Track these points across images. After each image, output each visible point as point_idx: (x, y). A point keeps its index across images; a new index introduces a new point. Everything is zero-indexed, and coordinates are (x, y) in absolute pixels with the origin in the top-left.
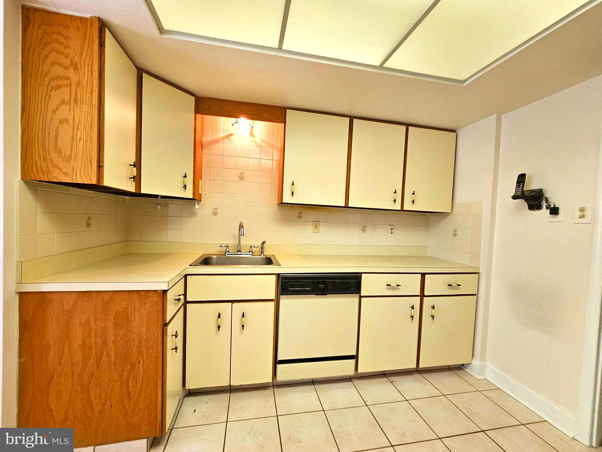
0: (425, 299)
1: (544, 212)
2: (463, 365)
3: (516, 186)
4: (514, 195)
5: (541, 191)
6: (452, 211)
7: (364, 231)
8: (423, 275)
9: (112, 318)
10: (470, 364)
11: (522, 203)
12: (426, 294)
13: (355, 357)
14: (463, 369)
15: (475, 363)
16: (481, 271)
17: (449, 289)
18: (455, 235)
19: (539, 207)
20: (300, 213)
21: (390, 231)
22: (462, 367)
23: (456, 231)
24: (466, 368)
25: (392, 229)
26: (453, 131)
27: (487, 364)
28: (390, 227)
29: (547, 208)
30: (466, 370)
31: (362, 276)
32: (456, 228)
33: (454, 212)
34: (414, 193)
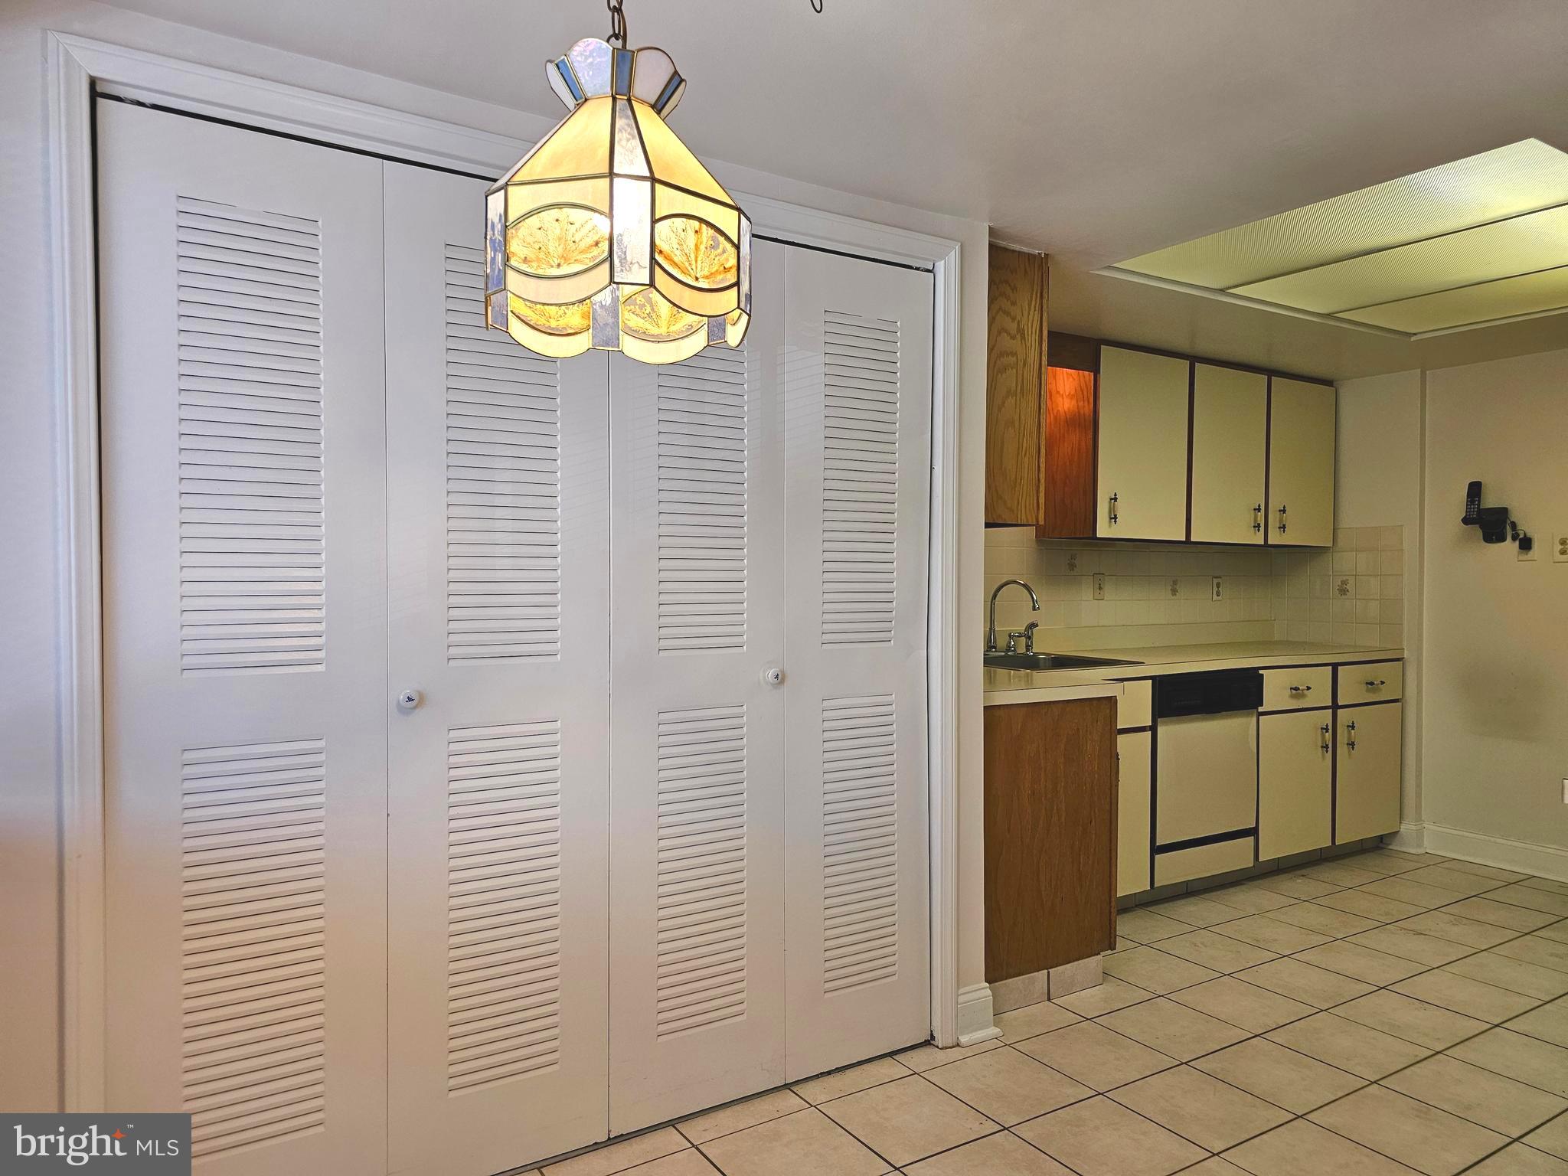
0: (1339, 711)
1: (1509, 546)
3: (1467, 501)
4: (1465, 517)
5: (1505, 510)
6: (1333, 543)
7: (1174, 591)
8: (1335, 667)
9: (1063, 746)
10: (1398, 832)
11: (1475, 531)
12: (1340, 703)
13: (1253, 832)
14: (1382, 848)
15: (1407, 828)
16: (1406, 655)
17: (1368, 690)
18: (1343, 591)
19: (1501, 538)
20: (1073, 557)
21: (1215, 589)
22: (1381, 845)
23: (1344, 582)
24: (1390, 844)
25: (1218, 585)
26: (1329, 383)
27: (1426, 826)
28: (1215, 581)
29: (1515, 537)
31: (1262, 675)
32: (1344, 578)
33: (1341, 543)
34: (1284, 511)
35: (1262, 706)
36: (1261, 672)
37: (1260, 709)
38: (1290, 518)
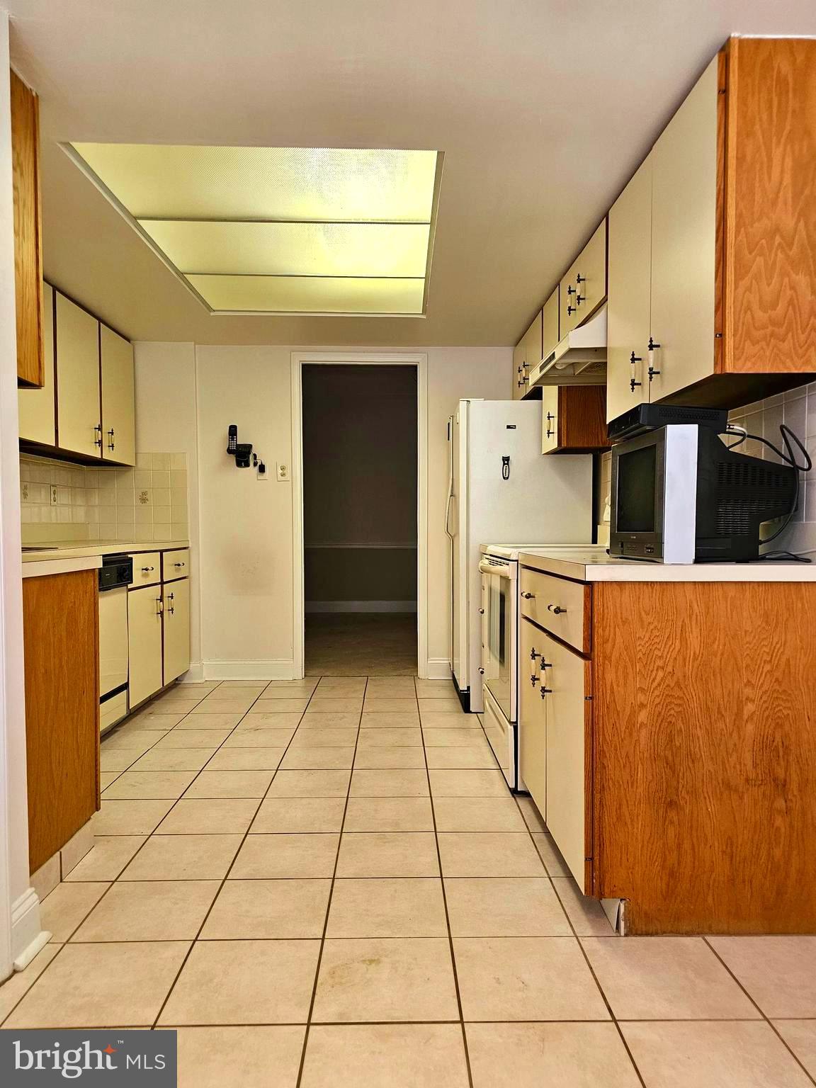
0: (164, 586)
1: (252, 470)
2: (176, 679)
3: (228, 438)
4: (226, 449)
5: (251, 446)
6: (136, 463)
7: (26, 495)
8: (161, 552)
10: (189, 670)
11: (233, 458)
12: (164, 580)
14: (179, 684)
15: (193, 666)
16: (190, 544)
17: (175, 570)
18: (144, 500)
19: (247, 465)
21: (52, 496)
23: (144, 494)
25: (54, 492)
26: (128, 340)
27: (204, 662)
28: (51, 489)
29: (255, 464)
30: (183, 682)
31: (132, 558)
32: (144, 490)
33: (139, 465)
34: (112, 433)
35: (132, 582)
36: (130, 556)
37: (130, 586)
38: (116, 439)
